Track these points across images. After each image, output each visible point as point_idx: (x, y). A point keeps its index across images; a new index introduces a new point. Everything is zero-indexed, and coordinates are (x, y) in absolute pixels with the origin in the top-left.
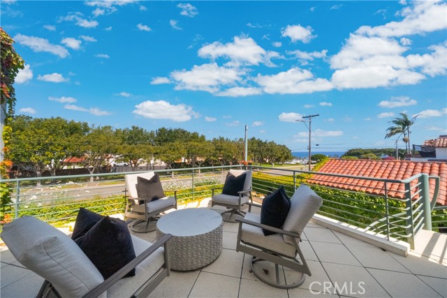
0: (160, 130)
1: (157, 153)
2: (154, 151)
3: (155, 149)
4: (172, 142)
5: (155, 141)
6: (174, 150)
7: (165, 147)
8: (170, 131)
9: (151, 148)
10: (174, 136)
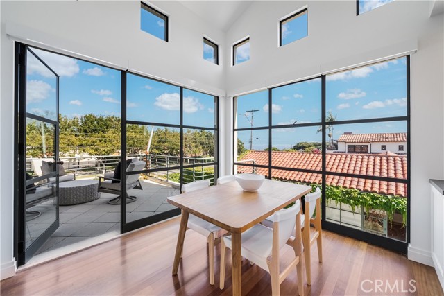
0: (86, 117)
1: (82, 145)
2: (78, 143)
3: (79, 140)
4: (103, 132)
5: (80, 130)
6: (105, 142)
7: (94, 138)
8: (101, 119)
9: (74, 138)
10: (105, 125)
